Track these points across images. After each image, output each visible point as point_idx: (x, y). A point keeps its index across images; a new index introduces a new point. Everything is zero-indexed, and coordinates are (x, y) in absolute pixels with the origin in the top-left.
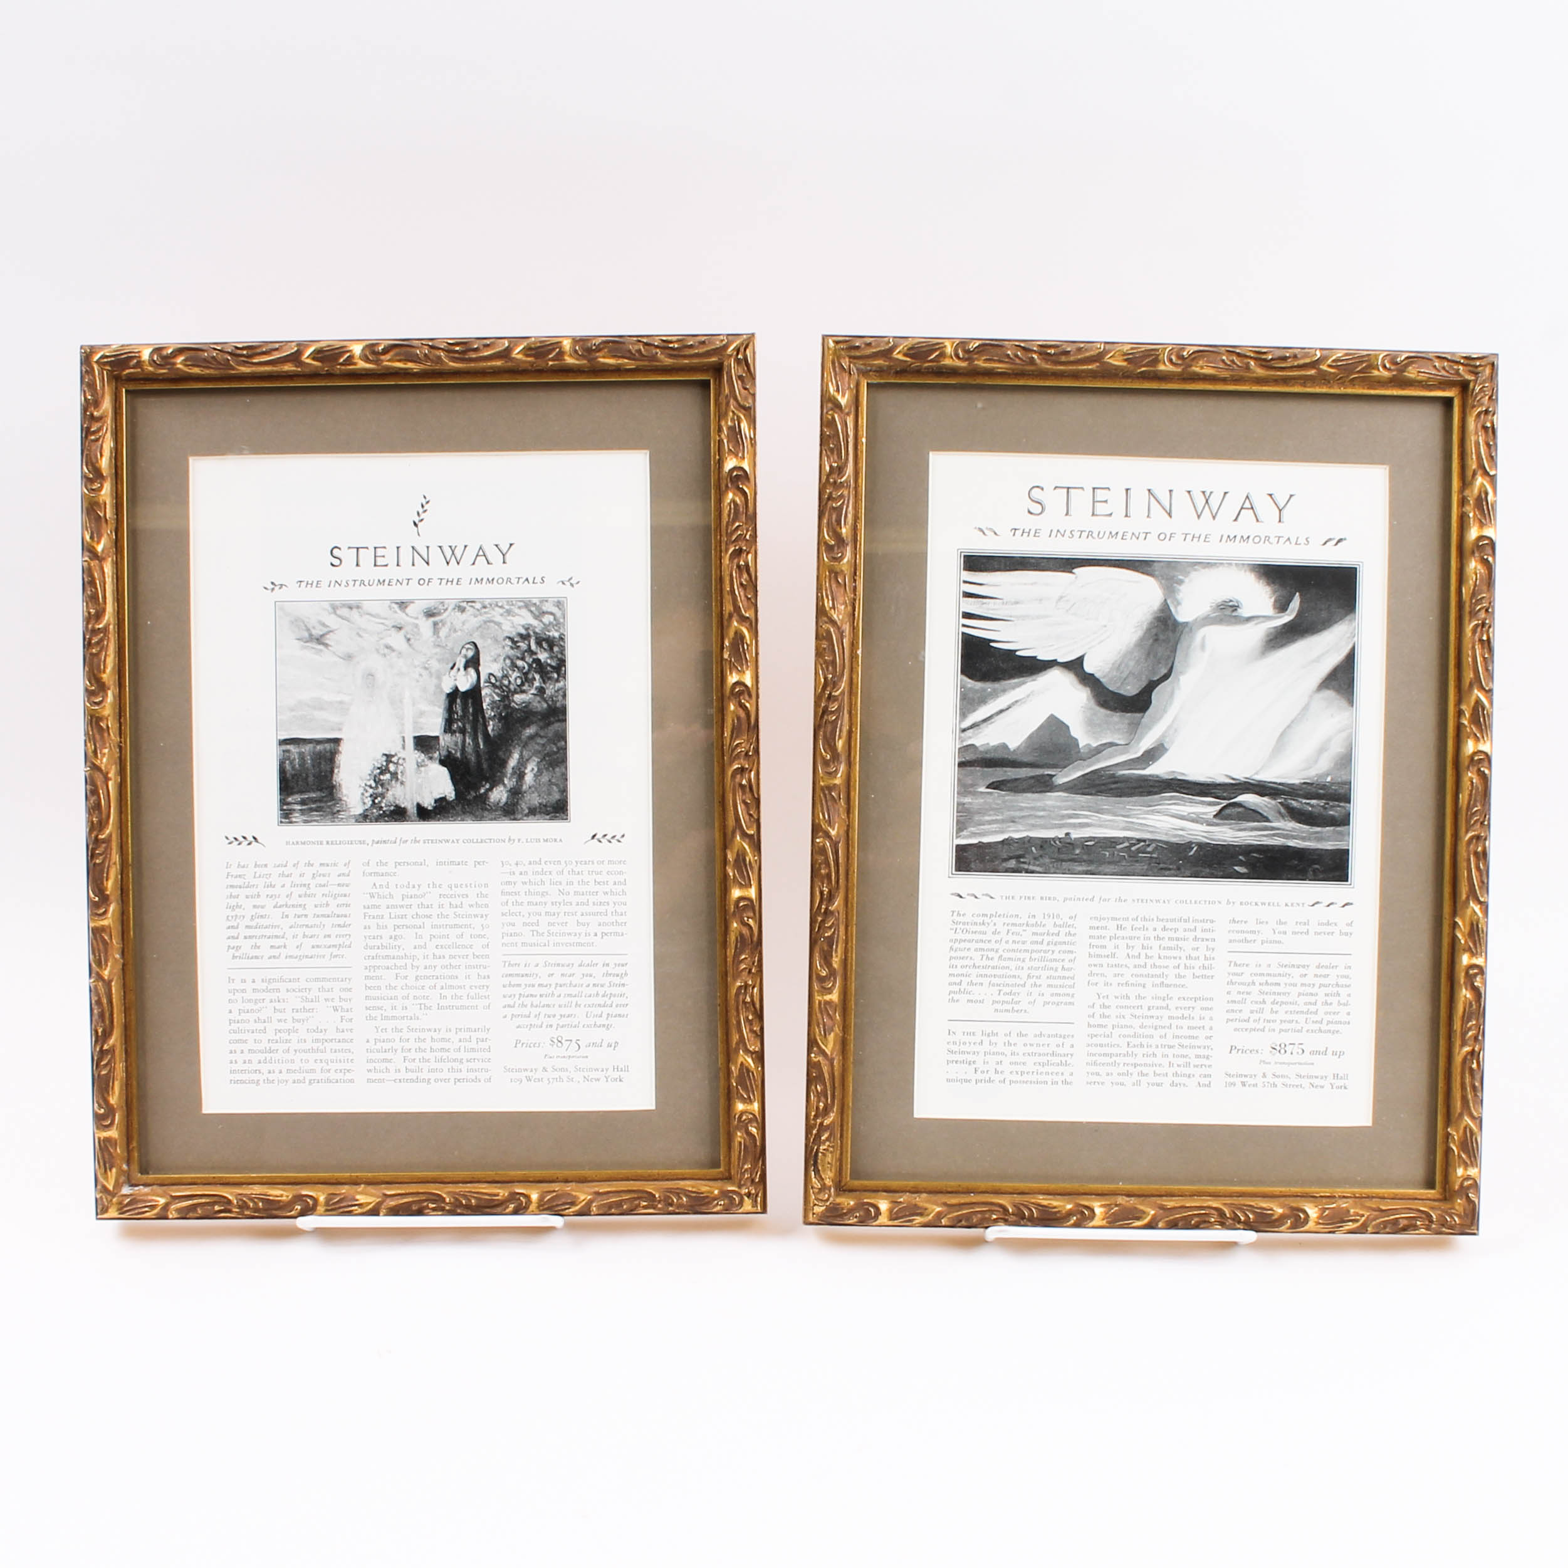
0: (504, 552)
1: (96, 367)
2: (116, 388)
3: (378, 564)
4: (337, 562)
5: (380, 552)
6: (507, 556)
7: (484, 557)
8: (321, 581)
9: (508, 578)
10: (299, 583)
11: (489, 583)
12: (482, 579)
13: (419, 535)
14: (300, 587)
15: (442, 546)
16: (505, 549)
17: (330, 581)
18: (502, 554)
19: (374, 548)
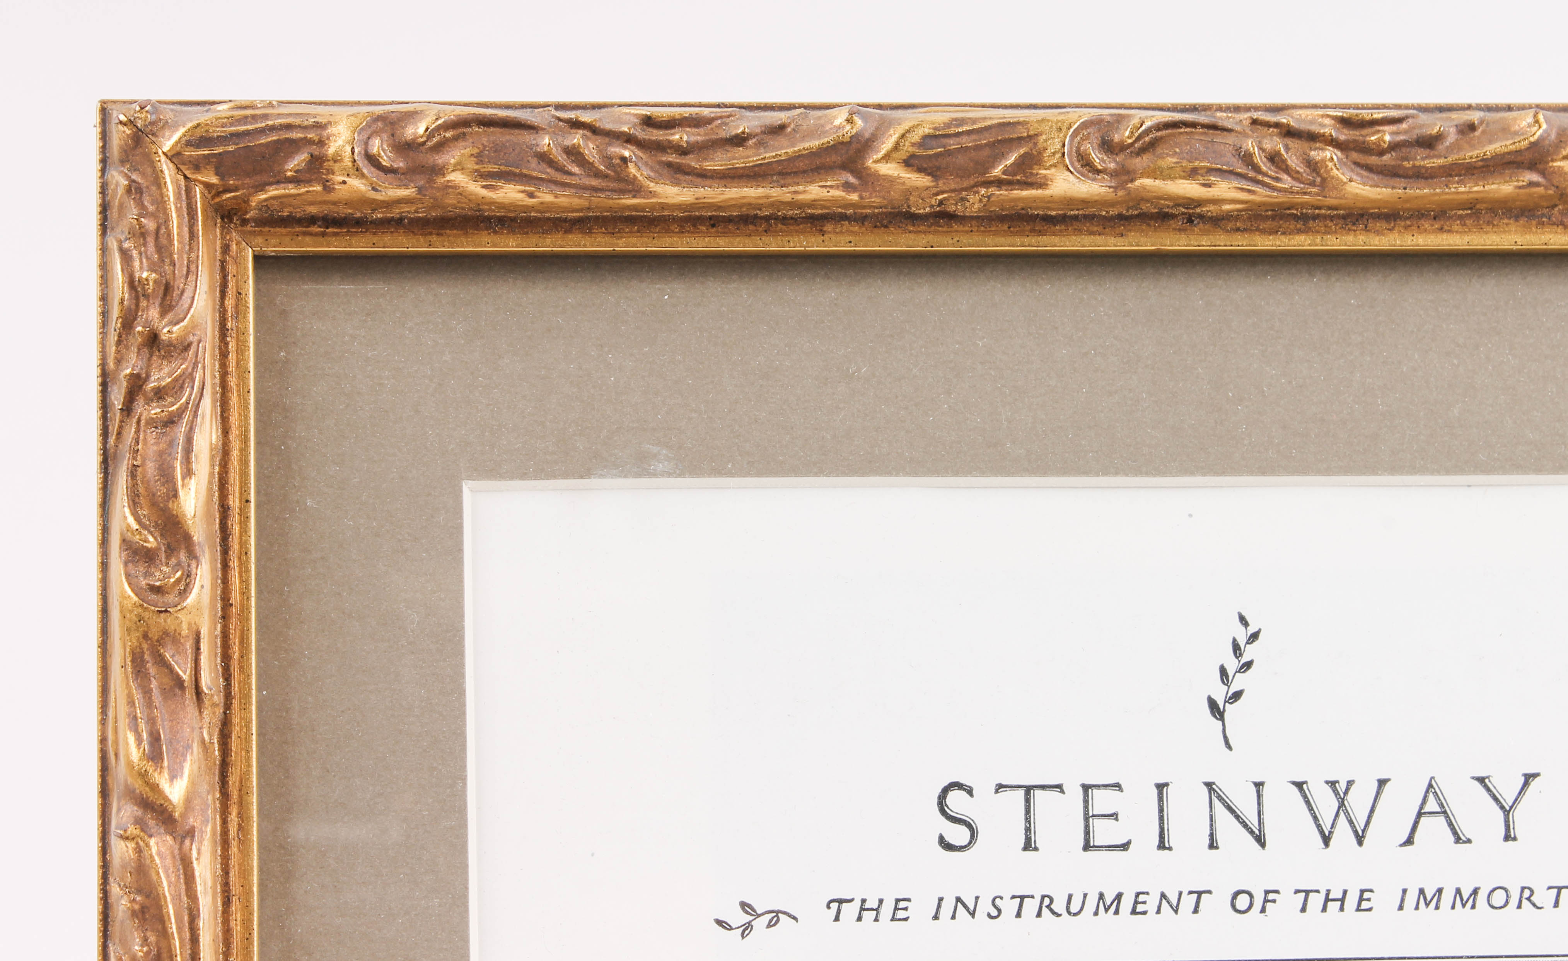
0: (1508, 799)
1: (167, 169)
2: (226, 249)
3: (1098, 839)
4: (958, 835)
5: (1102, 801)
6: (1518, 815)
7: (1442, 819)
8: (909, 900)
9: (1523, 889)
10: (835, 906)
11: (1464, 906)
12: (1440, 891)
13: (1229, 747)
14: (837, 919)
15: (1306, 782)
16: (1508, 794)
17: (941, 899)
18: (1502, 807)
19: (1080, 790)
